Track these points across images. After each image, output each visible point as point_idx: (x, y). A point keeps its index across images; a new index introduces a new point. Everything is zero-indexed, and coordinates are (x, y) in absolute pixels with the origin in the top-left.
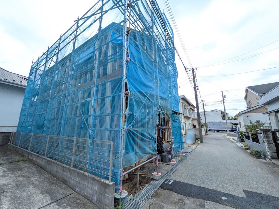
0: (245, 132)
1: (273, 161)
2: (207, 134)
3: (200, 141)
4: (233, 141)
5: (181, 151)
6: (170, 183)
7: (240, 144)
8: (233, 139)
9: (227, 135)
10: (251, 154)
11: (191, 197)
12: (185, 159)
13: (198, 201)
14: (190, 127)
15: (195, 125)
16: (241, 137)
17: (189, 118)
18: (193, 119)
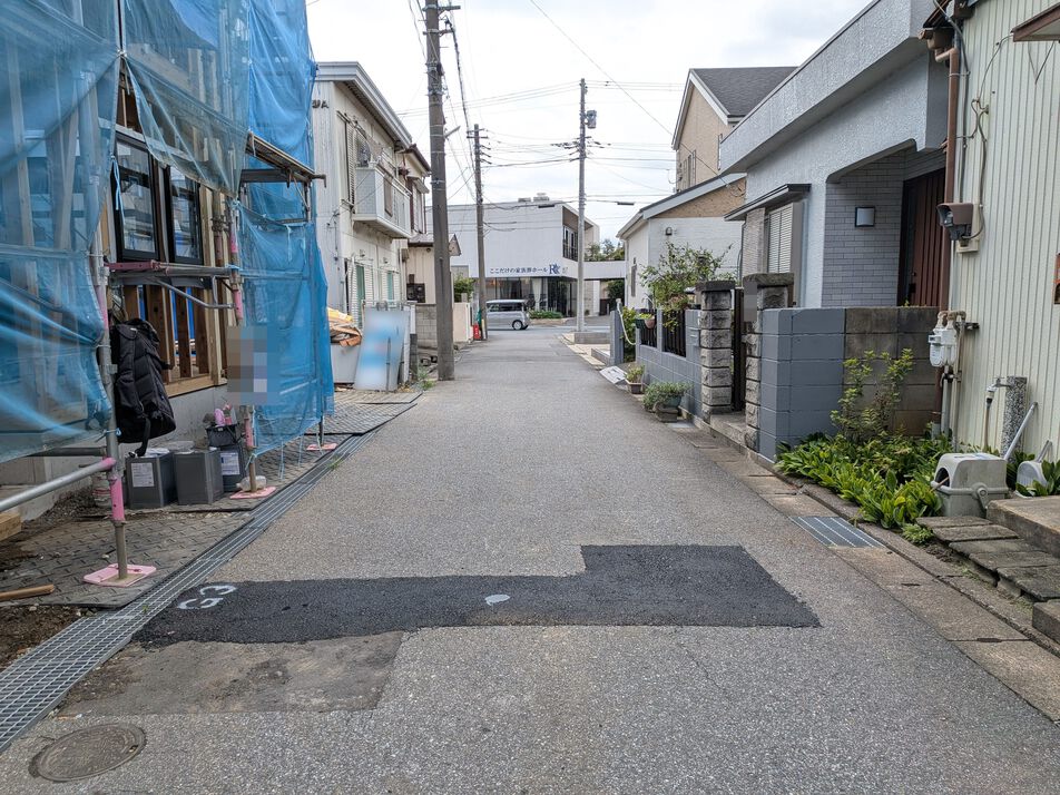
0: (643, 311)
1: (716, 423)
2: (481, 338)
3: (436, 374)
4: (594, 361)
5: (313, 426)
6: (209, 603)
7: (615, 374)
8: (595, 354)
9: (573, 340)
10: (648, 408)
11: (331, 637)
12: (333, 468)
13: (365, 646)
14: (391, 295)
15: (423, 286)
16: (624, 338)
17: (389, 235)
18: (410, 245)
